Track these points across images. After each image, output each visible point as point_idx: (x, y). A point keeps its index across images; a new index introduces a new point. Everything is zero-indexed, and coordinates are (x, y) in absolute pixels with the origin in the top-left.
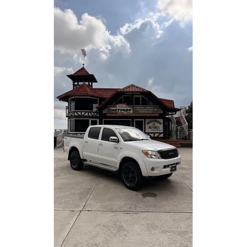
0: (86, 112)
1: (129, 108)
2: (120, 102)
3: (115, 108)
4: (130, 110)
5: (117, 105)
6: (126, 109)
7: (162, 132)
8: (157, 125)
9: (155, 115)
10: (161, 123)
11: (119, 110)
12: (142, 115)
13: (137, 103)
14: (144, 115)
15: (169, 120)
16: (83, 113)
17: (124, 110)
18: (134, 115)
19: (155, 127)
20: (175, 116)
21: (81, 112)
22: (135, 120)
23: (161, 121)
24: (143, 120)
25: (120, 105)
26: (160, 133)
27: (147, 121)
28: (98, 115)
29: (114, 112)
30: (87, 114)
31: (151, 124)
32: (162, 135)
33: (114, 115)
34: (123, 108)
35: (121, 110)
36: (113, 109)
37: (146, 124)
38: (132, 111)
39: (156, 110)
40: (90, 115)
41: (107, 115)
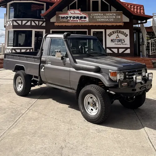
0: (28, 21)
1: (84, 15)
2: (73, 7)
3: (65, 16)
4: (85, 18)
5: (69, 12)
6: (80, 16)
7: (129, 46)
8: (121, 36)
9: (118, 24)
10: (127, 35)
11: (70, 17)
12: (101, 24)
13: (95, 9)
14: (104, 24)
15: (138, 30)
16: (24, 22)
17: (78, 17)
18: (90, 24)
19: (120, 41)
20: (146, 25)
21: (22, 21)
22: (92, 30)
23: (127, 31)
24: (103, 30)
25: (72, 11)
26: (126, 48)
27: (108, 31)
28: (44, 25)
29: (65, 20)
30: (29, 24)
31: (114, 36)
32: (128, 51)
33: (64, 24)
34: (76, 15)
35: (74, 18)
36: (63, 16)
37: (107, 36)
38: (87, 19)
39: (119, 17)
40: (33, 24)
41: (56, 24)
